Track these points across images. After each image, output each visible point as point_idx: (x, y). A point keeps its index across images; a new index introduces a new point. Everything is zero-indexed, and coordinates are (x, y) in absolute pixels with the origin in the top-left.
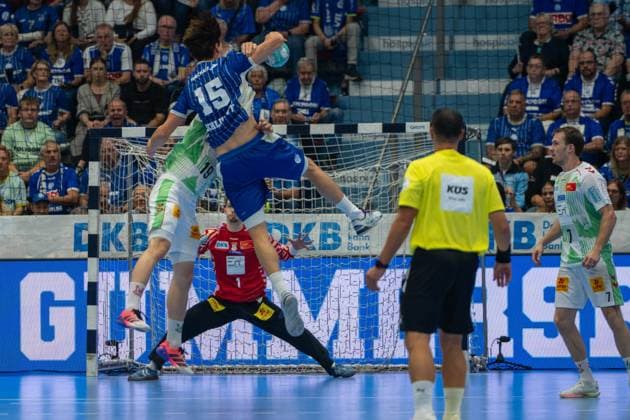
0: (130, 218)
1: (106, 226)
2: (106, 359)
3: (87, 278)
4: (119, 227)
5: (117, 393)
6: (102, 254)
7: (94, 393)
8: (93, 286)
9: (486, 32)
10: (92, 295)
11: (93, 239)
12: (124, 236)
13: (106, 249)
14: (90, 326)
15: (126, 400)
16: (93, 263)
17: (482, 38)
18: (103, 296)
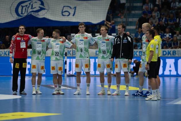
0: (72, 50)
1: (68, 51)
2: (68, 74)
3: (65, 60)
4: (70, 51)
5: (70, 80)
6: (68, 56)
7: (66, 80)
8: (66, 61)
9: (134, 18)
10: (66, 63)
11: (66, 53)
12: (71, 53)
13: (68, 55)
14: (65, 68)
15: (71, 81)
16: (66, 57)
17: (133, 19)
18: (68, 63)
